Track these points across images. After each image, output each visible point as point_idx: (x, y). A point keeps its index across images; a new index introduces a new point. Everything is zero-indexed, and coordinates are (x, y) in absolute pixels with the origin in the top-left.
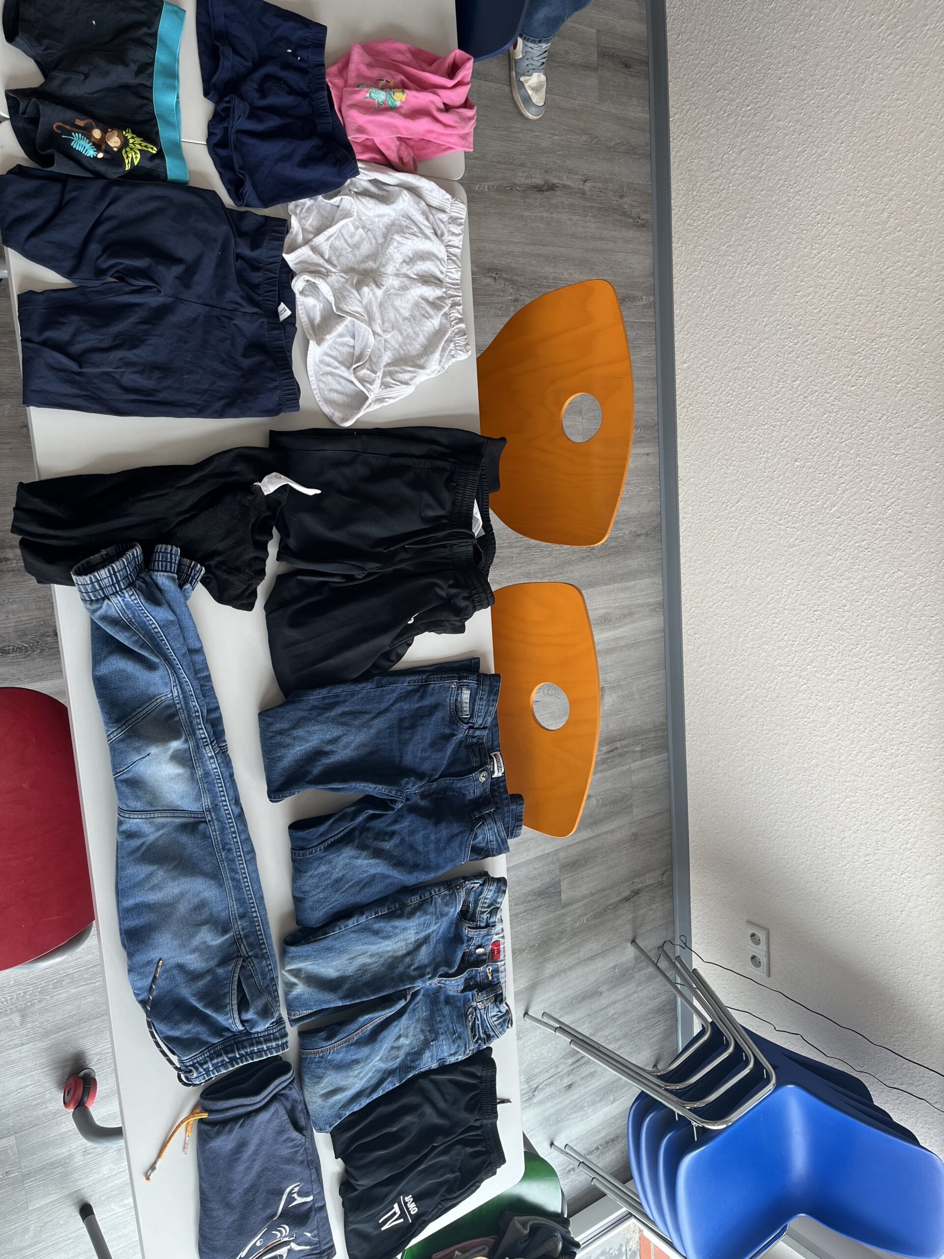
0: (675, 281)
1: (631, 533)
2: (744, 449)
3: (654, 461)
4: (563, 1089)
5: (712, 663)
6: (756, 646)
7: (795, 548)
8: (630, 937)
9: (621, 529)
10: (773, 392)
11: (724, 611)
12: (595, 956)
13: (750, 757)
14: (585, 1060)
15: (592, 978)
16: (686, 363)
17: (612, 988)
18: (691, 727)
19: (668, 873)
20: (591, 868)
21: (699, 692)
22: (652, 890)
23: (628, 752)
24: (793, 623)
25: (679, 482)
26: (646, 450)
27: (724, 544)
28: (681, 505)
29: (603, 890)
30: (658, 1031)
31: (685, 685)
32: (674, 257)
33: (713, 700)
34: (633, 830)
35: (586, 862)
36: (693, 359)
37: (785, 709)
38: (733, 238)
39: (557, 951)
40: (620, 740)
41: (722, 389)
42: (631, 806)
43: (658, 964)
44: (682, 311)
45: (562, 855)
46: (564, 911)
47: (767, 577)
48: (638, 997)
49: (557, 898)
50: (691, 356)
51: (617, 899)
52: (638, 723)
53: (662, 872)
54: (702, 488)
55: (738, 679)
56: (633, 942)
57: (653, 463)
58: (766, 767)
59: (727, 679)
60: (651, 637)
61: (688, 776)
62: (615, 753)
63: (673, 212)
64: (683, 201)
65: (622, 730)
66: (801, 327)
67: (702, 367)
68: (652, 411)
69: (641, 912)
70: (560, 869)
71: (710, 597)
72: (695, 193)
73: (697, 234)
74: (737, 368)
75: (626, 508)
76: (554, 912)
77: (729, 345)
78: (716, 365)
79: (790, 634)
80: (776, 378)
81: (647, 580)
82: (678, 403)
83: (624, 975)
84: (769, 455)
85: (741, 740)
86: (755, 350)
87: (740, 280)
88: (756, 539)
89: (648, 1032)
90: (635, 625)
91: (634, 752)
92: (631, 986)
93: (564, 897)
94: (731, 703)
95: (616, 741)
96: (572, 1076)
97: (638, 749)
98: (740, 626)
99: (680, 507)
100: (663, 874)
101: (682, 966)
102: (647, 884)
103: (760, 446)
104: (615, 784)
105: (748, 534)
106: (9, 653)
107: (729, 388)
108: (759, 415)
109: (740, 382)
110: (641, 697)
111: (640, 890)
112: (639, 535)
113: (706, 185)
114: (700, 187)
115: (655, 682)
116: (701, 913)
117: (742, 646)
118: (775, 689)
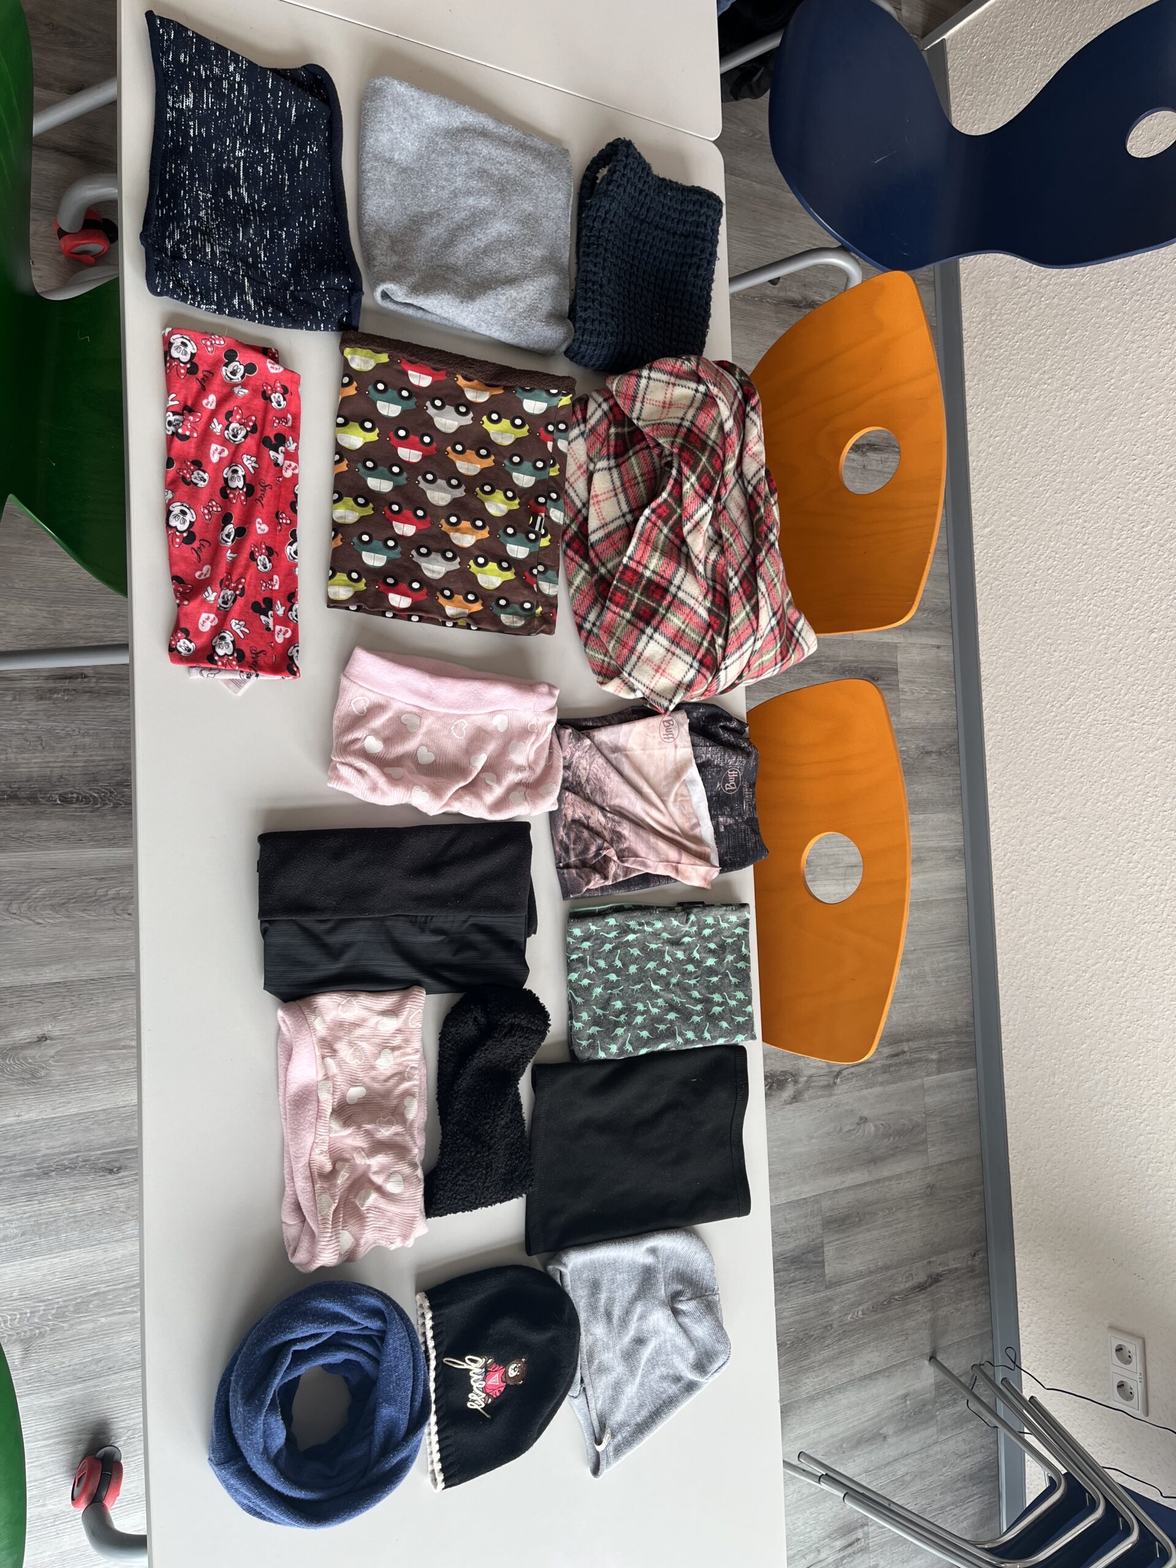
0: (969, 427)
1: (917, 748)
2: (1075, 626)
3: (946, 656)
5: (1038, 929)
6: (1105, 898)
7: (1156, 752)
8: (928, 1350)
9: (904, 741)
10: (1114, 545)
11: (1054, 852)
12: (875, 1373)
13: (1103, 1065)
14: (862, 1543)
15: (871, 1410)
16: (988, 527)
17: (903, 1430)
18: (1011, 1027)
19: (981, 1255)
20: (868, 1230)
21: (1020, 975)
22: (958, 1278)
23: (919, 1060)
24: (1159, 858)
25: (983, 683)
26: (936, 642)
27: (1050, 759)
28: (986, 713)
29: (887, 1268)
30: (970, 1512)
31: (999, 966)
32: (968, 398)
33: (1041, 984)
34: (928, 1180)
35: (860, 1220)
36: (998, 520)
37: (1155, 987)
38: (1049, 362)
39: (819, 1357)
40: (908, 1040)
41: (1039, 553)
42: (925, 1142)
43: (975, 1390)
44: (980, 463)
45: (826, 1204)
46: (828, 1293)
47: (1117, 797)
48: (941, 1451)
49: (819, 1272)
50: (995, 517)
51: (907, 1285)
52: (933, 1018)
53: (973, 1252)
54: (1015, 686)
55: (1079, 949)
56: (932, 1358)
57: (945, 659)
58: (1129, 1078)
59: (1062, 951)
60: (949, 896)
61: (1007, 1101)
62: (902, 1058)
63: (965, 345)
64: (979, 330)
65: (910, 1026)
66: (1150, 456)
67: (1010, 529)
68: (943, 591)
69: (943, 1312)
70: (823, 1225)
71: (1033, 835)
72: (994, 318)
73: (998, 366)
74: (1061, 523)
75: (910, 714)
76: (814, 1292)
77: (1048, 495)
78: (1030, 523)
79: (1156, 875)
80: (1118, 526)
81: (940, 815)
82: (977, 579)
83: (920, 1412)
84: (1112, 629)
85: (1088, 1040)
86: (1085, 496)
87: (1060, 412)
88: (1098, 745)
89: (954, 1512)
90: (926, 876)
91: (928, 1061)
92: (933, 1430)
93: (829, 1270)
94: (1070, 986)
95: (902, 1041)
97: (934, 1056)
98: (1079, 871)
99: (985, 717)
100: (974, 1255)
101: (1010, 1392)
102: (950, 1267)
103: (1098, 619)
104: (902, 1105)
105: (1086, 740)
106: (71, 802)
107: (1050, 550)
108: (1094, 579)
109: (1064, 540)
110: (937, 982)
111: (941, 1276)
112: (929, 753)
113: (1009, 305)
114: (1001, 309)
115: (956, 961)
116: (1035, 1319)
117: (1083, 899)
118: (1137, 959)
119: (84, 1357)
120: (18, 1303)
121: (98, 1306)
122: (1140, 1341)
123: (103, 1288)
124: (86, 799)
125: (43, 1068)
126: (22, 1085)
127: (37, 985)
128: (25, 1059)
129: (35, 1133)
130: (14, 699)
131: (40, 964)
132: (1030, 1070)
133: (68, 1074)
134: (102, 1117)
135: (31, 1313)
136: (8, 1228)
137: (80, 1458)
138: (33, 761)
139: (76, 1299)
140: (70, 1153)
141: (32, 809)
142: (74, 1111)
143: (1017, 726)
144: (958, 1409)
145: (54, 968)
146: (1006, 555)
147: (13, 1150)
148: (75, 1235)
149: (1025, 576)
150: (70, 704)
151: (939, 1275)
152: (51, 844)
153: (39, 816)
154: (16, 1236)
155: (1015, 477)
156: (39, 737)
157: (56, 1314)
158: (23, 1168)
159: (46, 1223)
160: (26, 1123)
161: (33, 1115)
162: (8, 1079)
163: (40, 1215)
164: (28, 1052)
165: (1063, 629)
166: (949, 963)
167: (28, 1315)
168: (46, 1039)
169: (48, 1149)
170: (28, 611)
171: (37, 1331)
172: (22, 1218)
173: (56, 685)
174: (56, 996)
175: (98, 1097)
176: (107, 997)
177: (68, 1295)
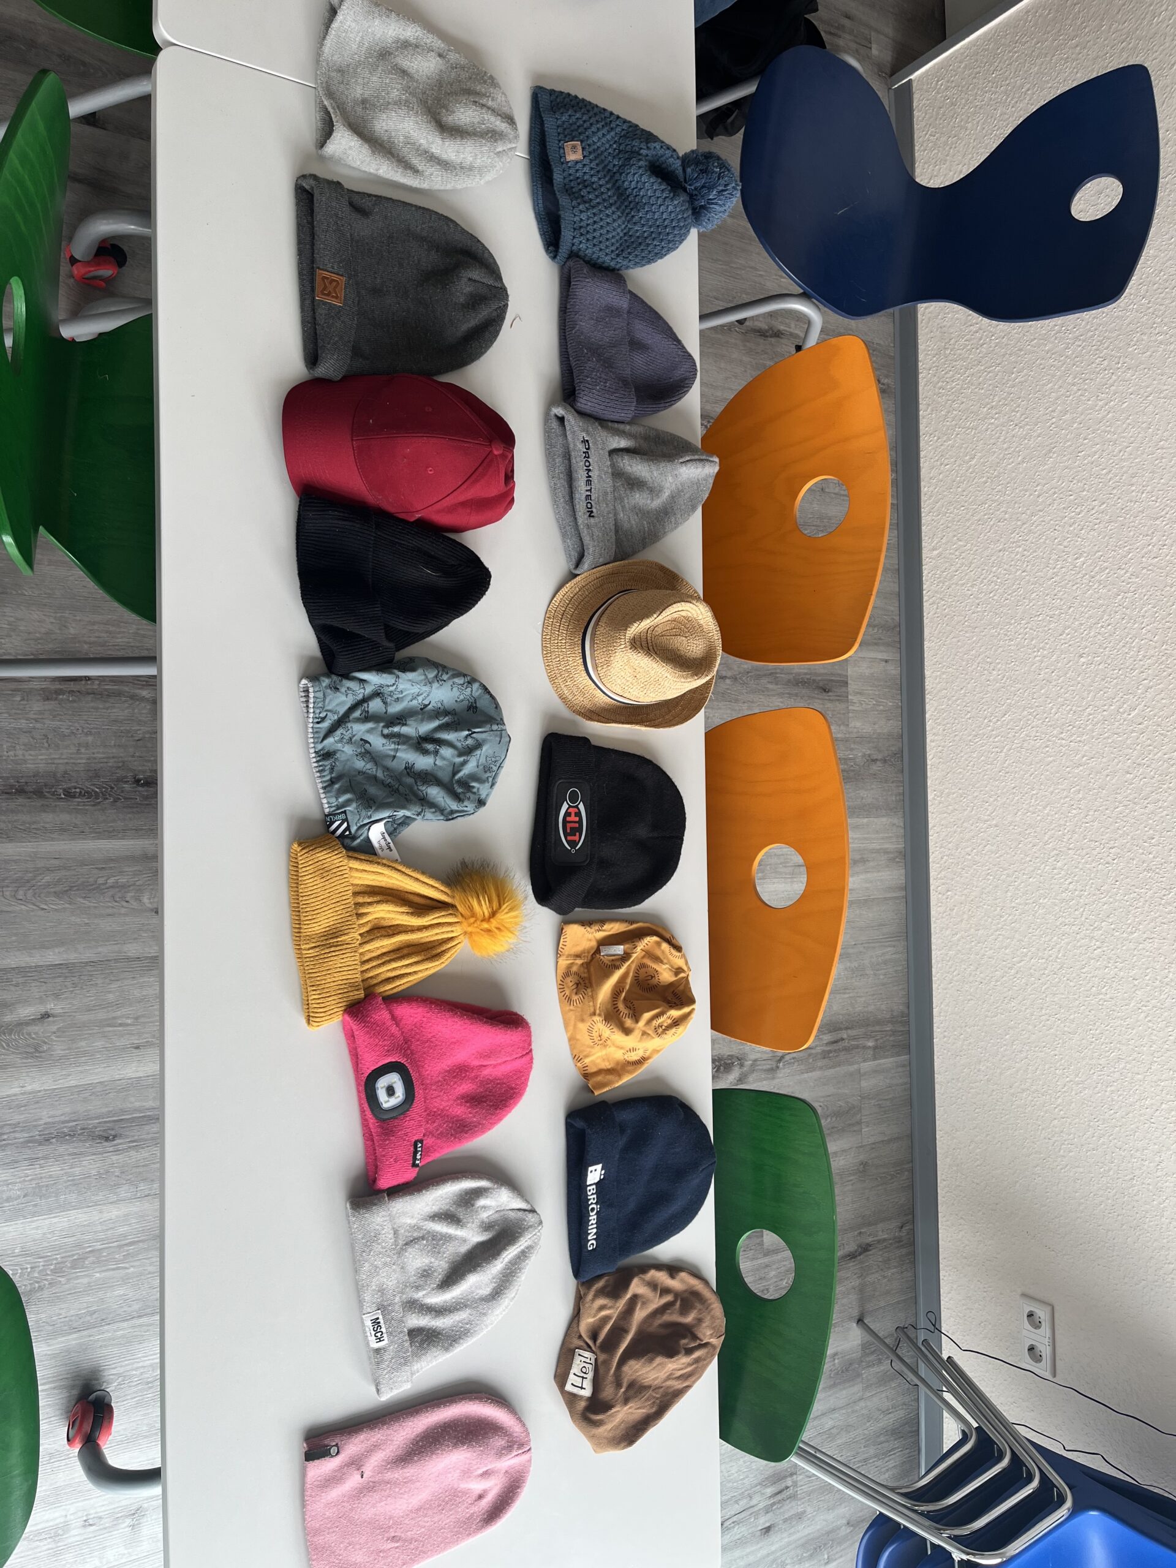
0: (922, 454)
1: (864, 755)
2: (1012, 648)
3: (894, 670)
4: (759, 1533)
5: (971, 928)
6: (1031, 901)
7: (1081, 768)
8: (855, 1313)
9: (852, 750)
10: (1050, 574)
11: (987, 857)
13: (1023, 1055)
14: (791, 1491)
16: (936, 549)
17: (831, 1387)
18: (942, 1018)
19: (907, 1227)
21: (952, 969)
22: (886, 1247)
23: (857, 1047)
24: (1081, 866)
25: (927, 696)
26: (885, 656)
27: (986, 771)
28: (929, 725)
30: (891, 1464)
31: (933, 961)
32: (922, 427)
33: (971, 979)
34: (862, 1157)
36: (946, 544)
37: (1072, 984)
38: (996, 398)
40: (847, 1028)
41: (982, 577)
42: (859, 1123)
43: (899, 1352)
44: (931, 489)
46: (766, 1260)
47: (1044, 808)
48: (866, 1406)
49: (758, 1241)
50: (944, 541)
52: (871, 1008)
53: (899, 1224)
54: (956, 701)
55: (1006, 948)
56: (860, 1321)
57: (894, 672)
58: (1047, 1067)
59: (991, 949)
60: (889, 895)
61: (937, 1086)
62: (841, 1045)
63: (920, 376)
65: (849, 1015)
66: (1085, 493)
67: (957, 553)
68: (892, 609)
69: (870, 1279)
71: (968, 840)
72: (948, 352)
73: (951, 398)
74: (1003, 549)
75: (858, 724)
76: (753, 1259)
77: (992, 523)
78: (975, 549)
79: (1077, 882)
80: (1054, 557)
81: (884, 819)
82: (925, 598)
84: (1045, 652)
85: (1011, 1032)
86: (1025, 526)
87: (1005, 446)
88: (1030, 759)
89: (879, 1463)
90: (869, 875)
91: (865, 1047)
92: (856, 1389)
94: (997, 981)
95: (841, 1029)
96: (771, 1514)
97: (871, 1044)
98: (1008, 876)
99: (928, 728)
100: (902, 1227)
101: (930, 1352)
102: (879, 1238)
103: (1034, 642)
104: (839, 1088)
105: (1019, 754)
106: (74, 797)
107: (992, 574)
108: (1031, 604)
109: (1005, 566)
110: (875, 975)
111: (870, 1246)
112: (874, 761)
113: (962, 341)
114: (954, 345)
115: (894, 956)
116: (955, 1286)
117: (1011, 901)
118: (1057, 957)
119: (80, 1309)
120: (19, 1259)
121: (94, 1263)
122: (1049, 1308)
123: (98, 1246)
124: (87, 794)
125: (45, 1043)
126: (26, 1058)
127: (41, 966)
128: (29, 1034)
129: (37, 1102)
130: (23, 699)
131: (43, 946)
132: (958, 1058)
133: (69, 1049)
134: (99, 1089)
135: (32, 1268)
136: (11, 1190)
137: (73, 1403)
138: (40, 757)
139: (73, 1255)
140: (68, 1122)
141: (39, 803)
142: (73, 1083)
143: (957, 738)
144: (882, 1368)
145: (57, 950)
146: (952, 577)
147: (17, 1118)
148: (73, 1197)
149: (969, 598)
150: (75, 705)
151: (869, 1245)
152: (55, 836)
153: (44, 809)
154: (19, 1197)
155: (963, 503)
156: (46, 736)
157: (55, 1269)
158: (26, 1135)
159: (47, 1186)
160: (30, 1093)
161: (36, 1086)
162: (13, 1053)
163: (41, 1178)
164: (30, 1029)
165: (1001, 649)
166: (888, 957)
167: (29, 1270)
168: (49, 1016)
169: (49, 1117)
170: (36, 616)
171: (37, 1285)
172: (25, 1181)
173: (61, 687)
174: (59, 977)
175: (96, 1071)
176: (105, 978)
177: (66, 1252)
